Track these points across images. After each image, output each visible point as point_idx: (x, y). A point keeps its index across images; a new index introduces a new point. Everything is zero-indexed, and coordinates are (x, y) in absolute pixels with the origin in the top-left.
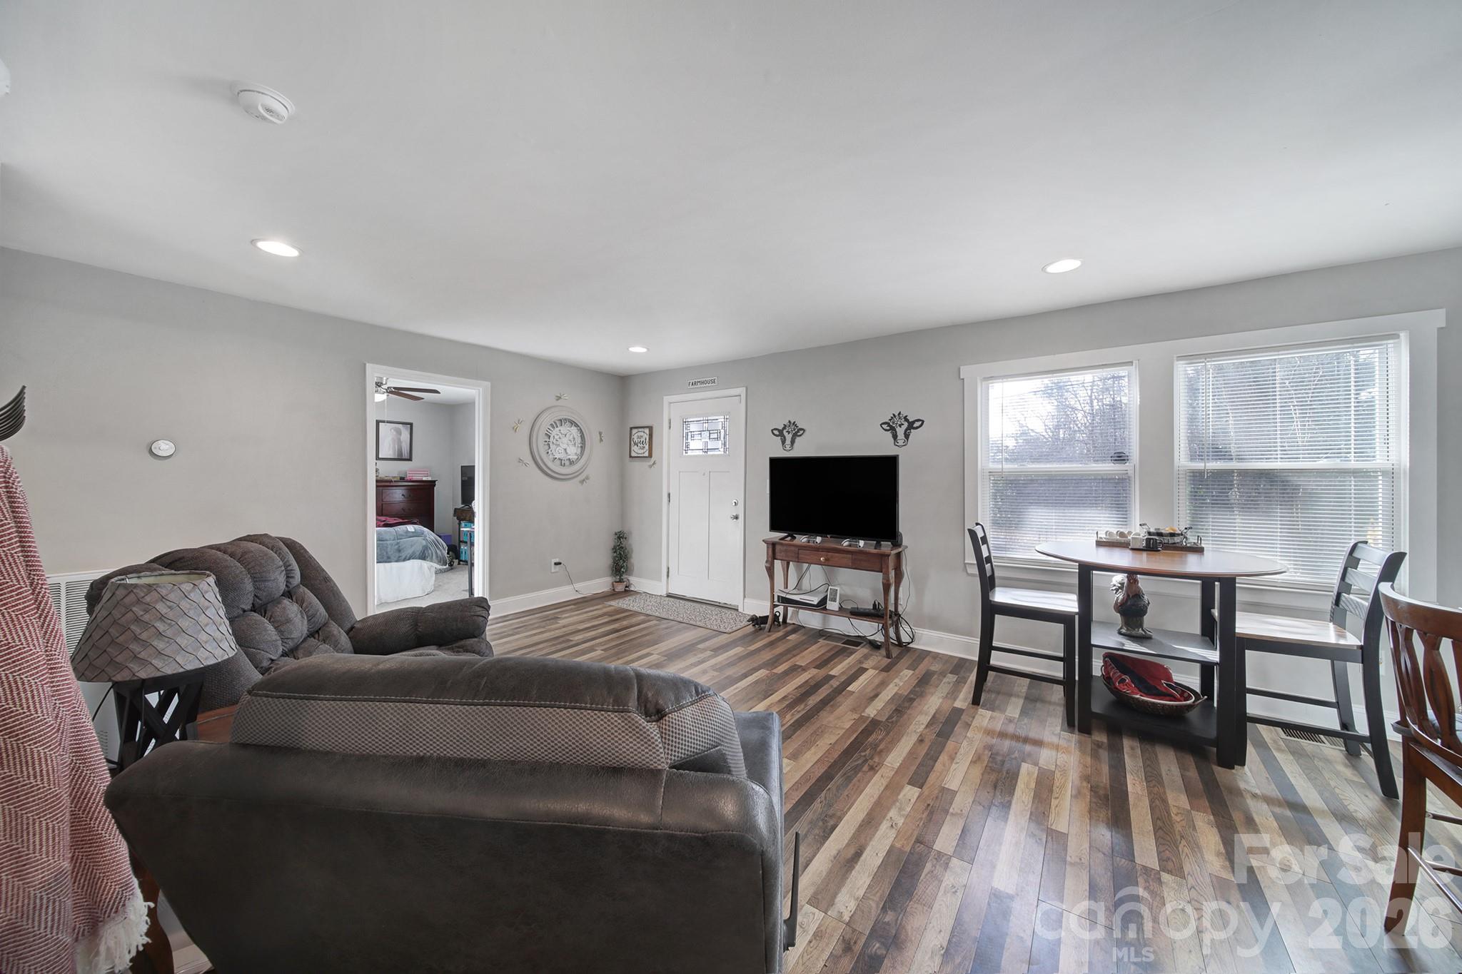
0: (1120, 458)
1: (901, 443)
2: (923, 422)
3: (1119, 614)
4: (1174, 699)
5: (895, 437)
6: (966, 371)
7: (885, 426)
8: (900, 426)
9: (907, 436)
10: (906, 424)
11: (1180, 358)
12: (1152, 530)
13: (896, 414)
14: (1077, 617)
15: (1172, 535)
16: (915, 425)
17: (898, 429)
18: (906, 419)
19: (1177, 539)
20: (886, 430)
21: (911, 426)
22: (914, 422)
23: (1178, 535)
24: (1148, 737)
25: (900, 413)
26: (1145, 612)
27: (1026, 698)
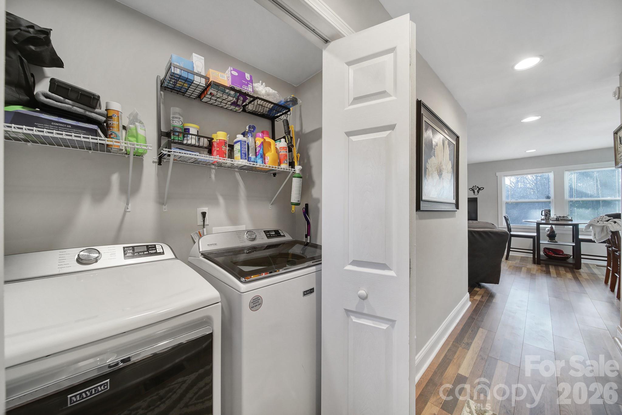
0: (548, 197)
1: (476, 194)
2: (484, 188)
3: (548, 237)
4: (564, 255)
5: (474, 192)
6: (498, 174)
7: (471, 189)
8: (476, 189)
9: (478, 192)
10: (478, 189)
11: (566, 171)
12: (558, 216)
13: (474, 186)
14: (536, 237)
15: (564, 217)
16: (481, 189)
17: (475, 190)
18: (478, 187)
19: (565, 218)
20: (471, 190)
21: (479, 189)
22: (481, 188)
23: (565, 217)
24: (556, 266)
25: (476, 186)
26: (556, 236)
27: (520, 260)
